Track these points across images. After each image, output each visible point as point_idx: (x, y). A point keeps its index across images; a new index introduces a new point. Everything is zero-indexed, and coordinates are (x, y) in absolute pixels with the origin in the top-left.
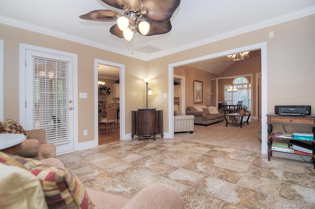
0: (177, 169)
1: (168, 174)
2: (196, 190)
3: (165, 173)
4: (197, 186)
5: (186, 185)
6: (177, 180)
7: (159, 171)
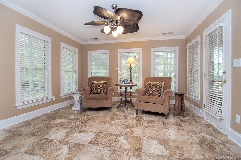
0: (90, 142)
1: (96, 135)
2: (75, 129)
3: (99, 135)
4: (74, 131)
5: (81, 130)
6: (88, 132)
7: (105, 135)
